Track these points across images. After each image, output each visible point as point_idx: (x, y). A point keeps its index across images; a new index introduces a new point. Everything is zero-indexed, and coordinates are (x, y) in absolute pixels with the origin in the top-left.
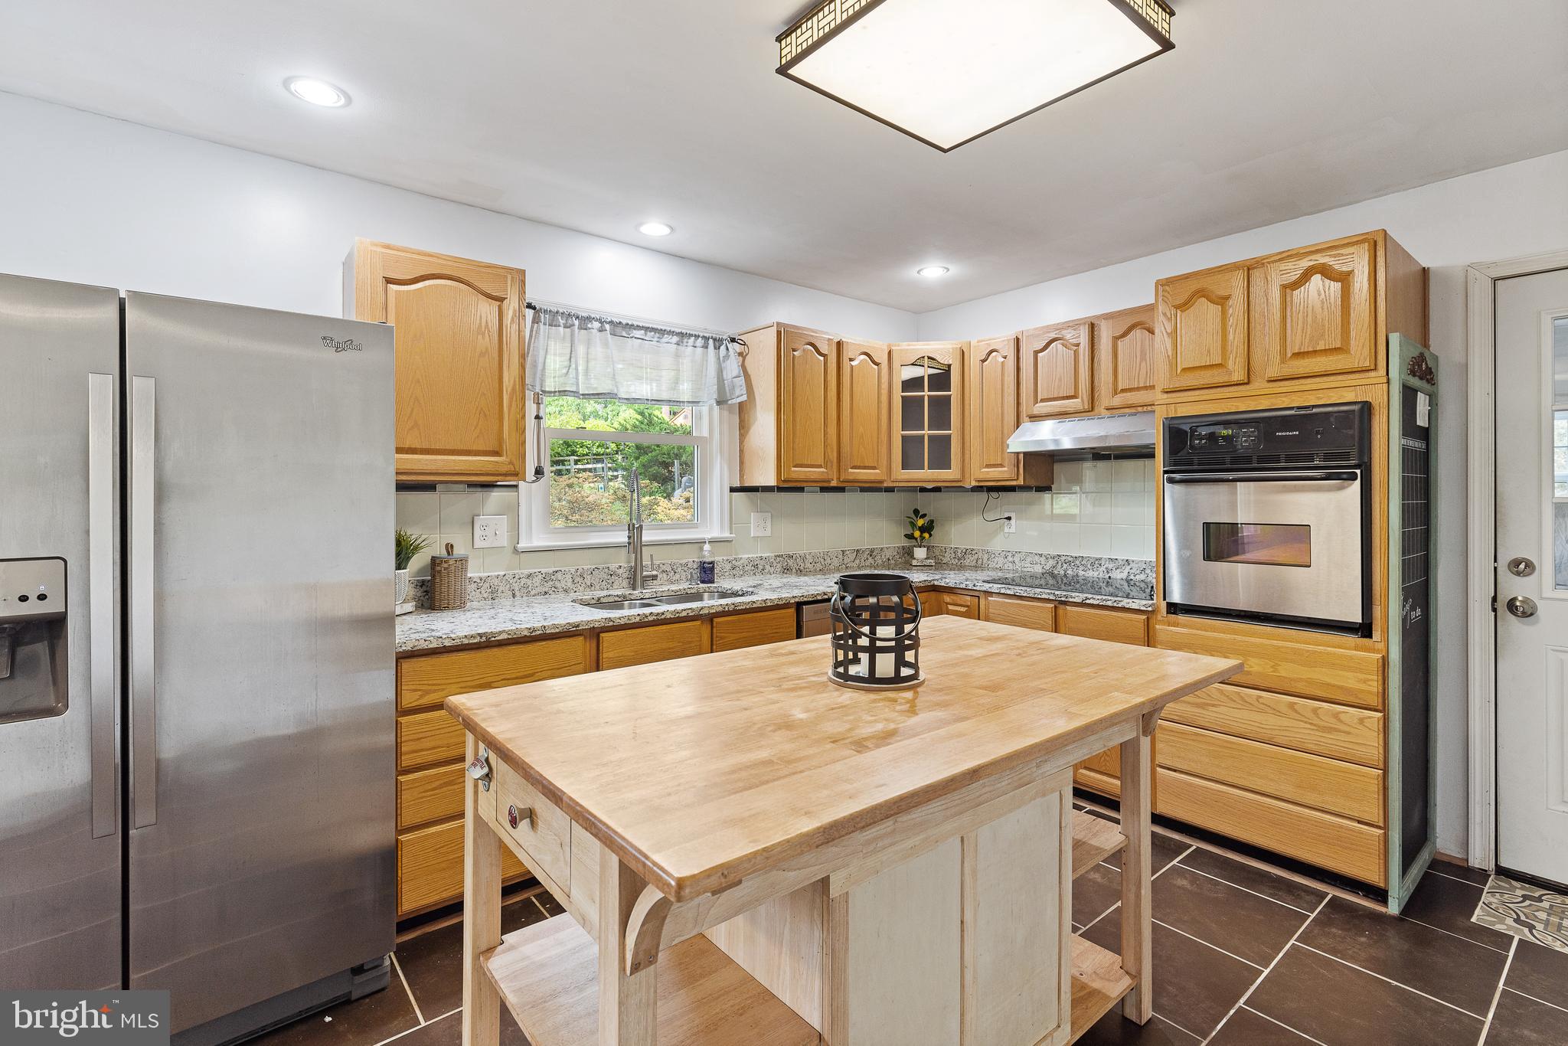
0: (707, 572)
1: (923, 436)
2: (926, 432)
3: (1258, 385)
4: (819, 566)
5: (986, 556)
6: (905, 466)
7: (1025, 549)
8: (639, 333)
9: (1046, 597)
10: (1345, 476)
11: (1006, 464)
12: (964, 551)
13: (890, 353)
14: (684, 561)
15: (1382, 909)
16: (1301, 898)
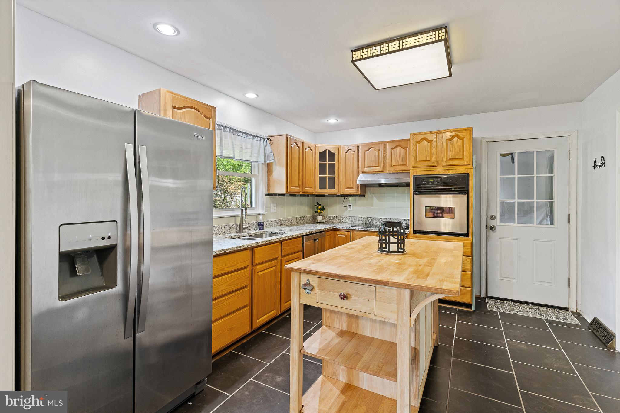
0: (261, 226)
1: (326, 177)
2: (327, 176)
3: (439, 167)
4: (290, 223)
5: (342, 218)
6: (321, 187)
7: (356, 216)
8: (241, 134)
9: (375, 230)
10: (463, 193)
11: (354, 187)
12: (334, 217)
13: (315, 147)
14: (252, 222)
15: (470, 310)
16: (452, 311)
